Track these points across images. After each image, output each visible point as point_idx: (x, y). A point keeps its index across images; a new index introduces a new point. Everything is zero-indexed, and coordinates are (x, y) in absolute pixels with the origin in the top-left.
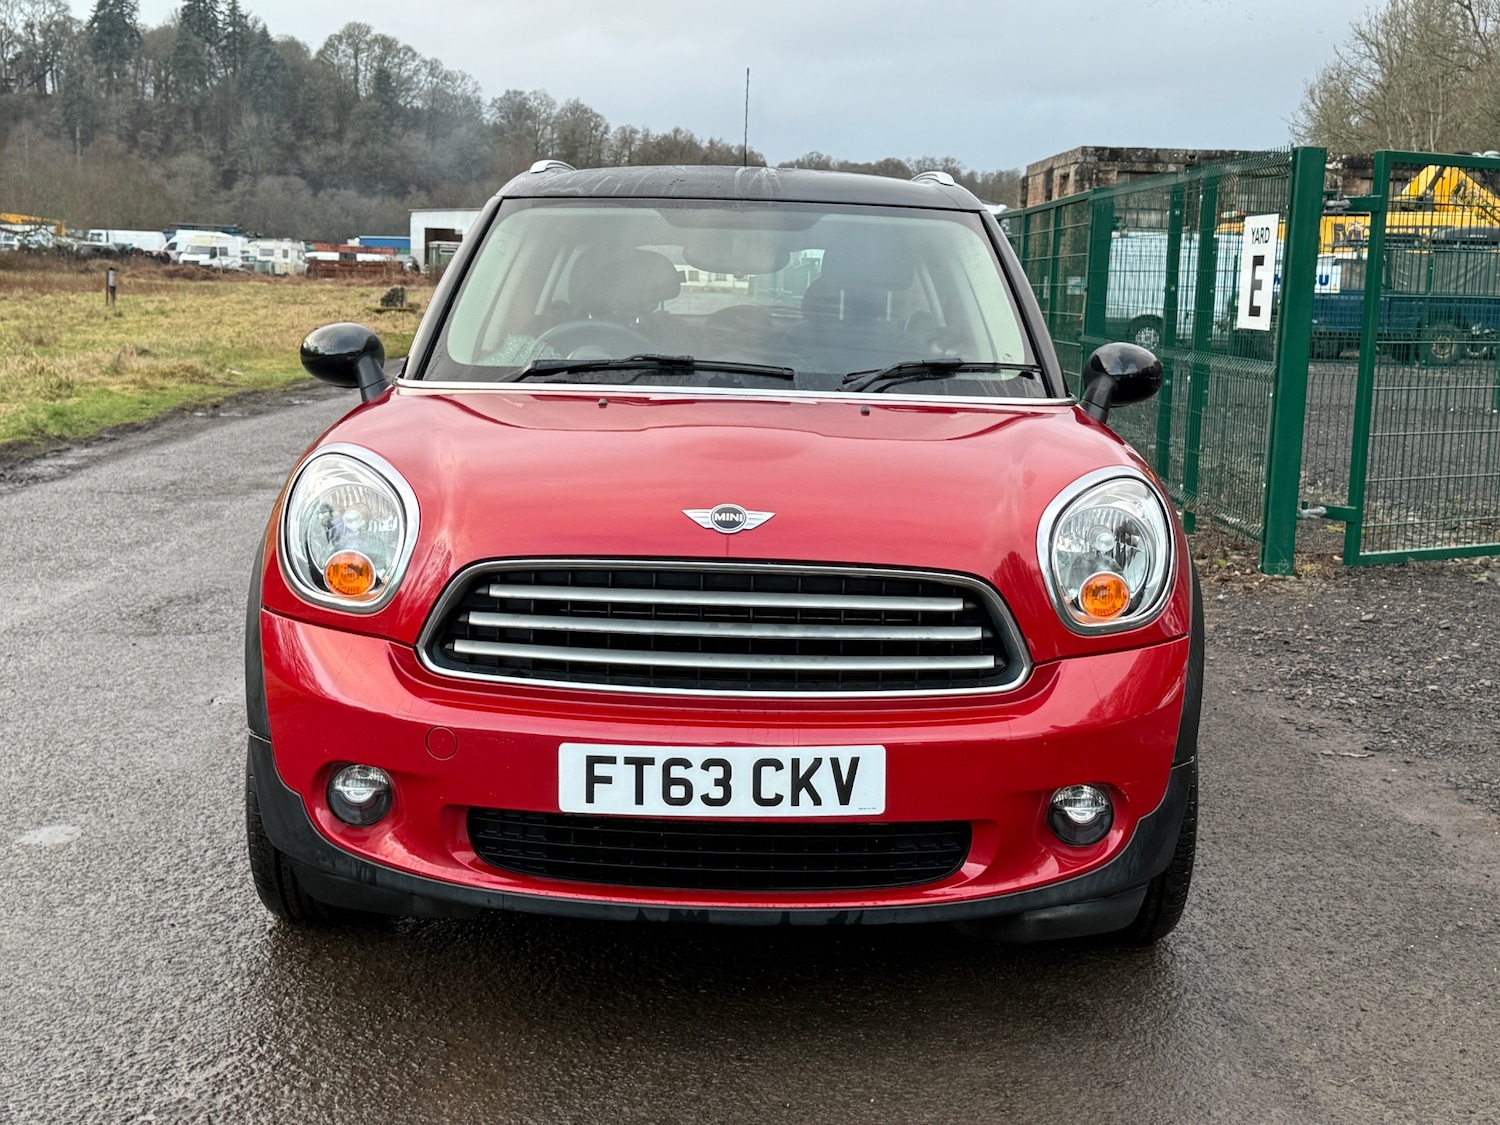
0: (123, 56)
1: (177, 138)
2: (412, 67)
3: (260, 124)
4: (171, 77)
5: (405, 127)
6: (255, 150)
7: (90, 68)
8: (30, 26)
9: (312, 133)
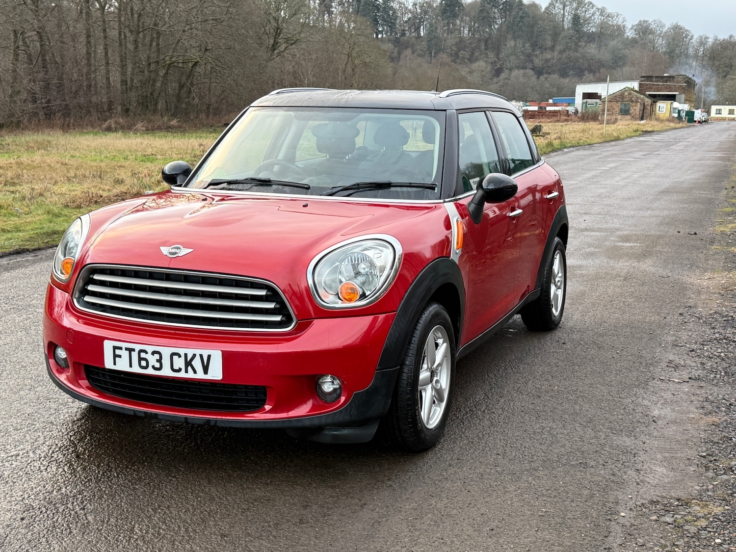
0: (455, 16)
1: (477, 54)
2: (592, 12)
3: (515, 45)
4: (476, 25)
5: (586, 42)
6: (512, 58)
7: (440, 22)
8: (415, 4)
9: (540, 48)
